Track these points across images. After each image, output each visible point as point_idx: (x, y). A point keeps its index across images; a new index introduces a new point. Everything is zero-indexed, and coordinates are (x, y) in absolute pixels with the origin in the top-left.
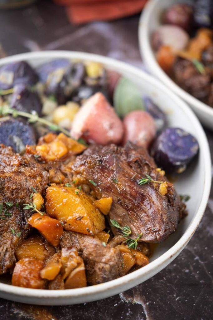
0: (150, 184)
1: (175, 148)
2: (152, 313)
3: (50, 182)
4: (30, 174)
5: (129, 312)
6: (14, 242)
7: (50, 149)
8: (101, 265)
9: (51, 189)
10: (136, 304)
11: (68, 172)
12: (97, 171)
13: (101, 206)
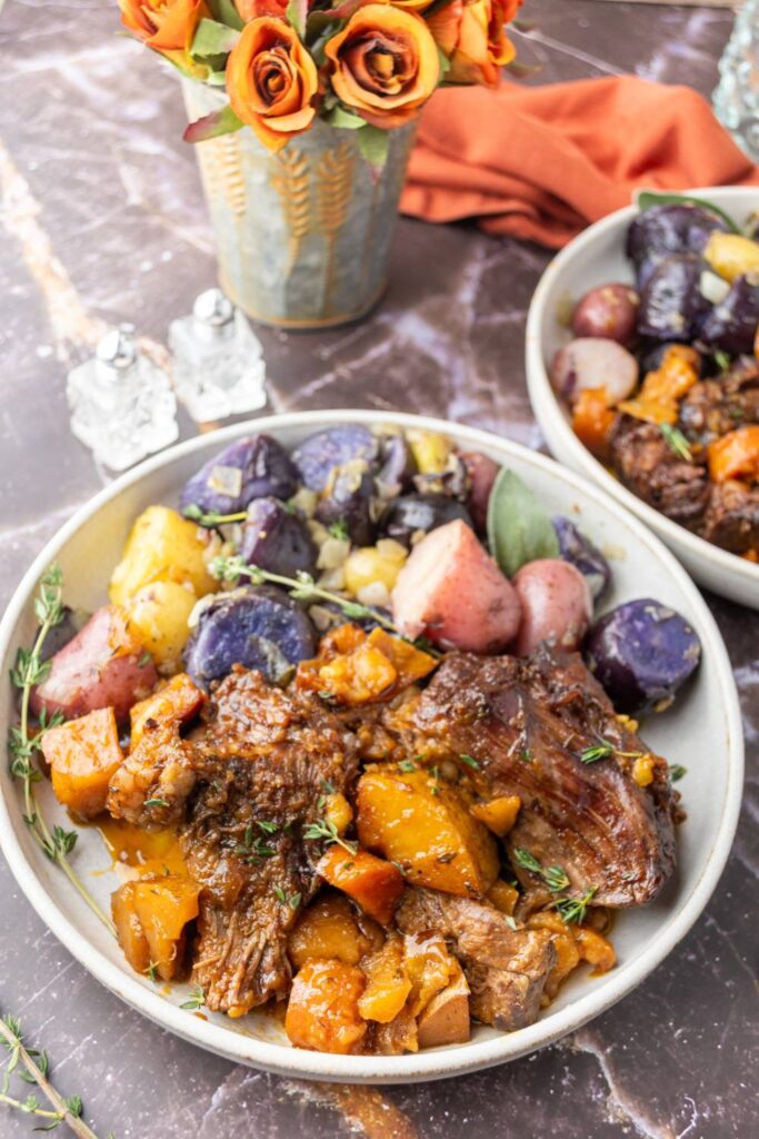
0: (608, 760)
1: (649, 654)
2: (623, 1075)
3: (363, 759)
4: (316, 746)
5: (568, 1075)
6: (285, 922)
7: (354, 673)
8: (505, 977)
9: (370, 785)
10: (581, 1054)
11: (402, 730)
12: (480, 733)
13: (488, 818)
